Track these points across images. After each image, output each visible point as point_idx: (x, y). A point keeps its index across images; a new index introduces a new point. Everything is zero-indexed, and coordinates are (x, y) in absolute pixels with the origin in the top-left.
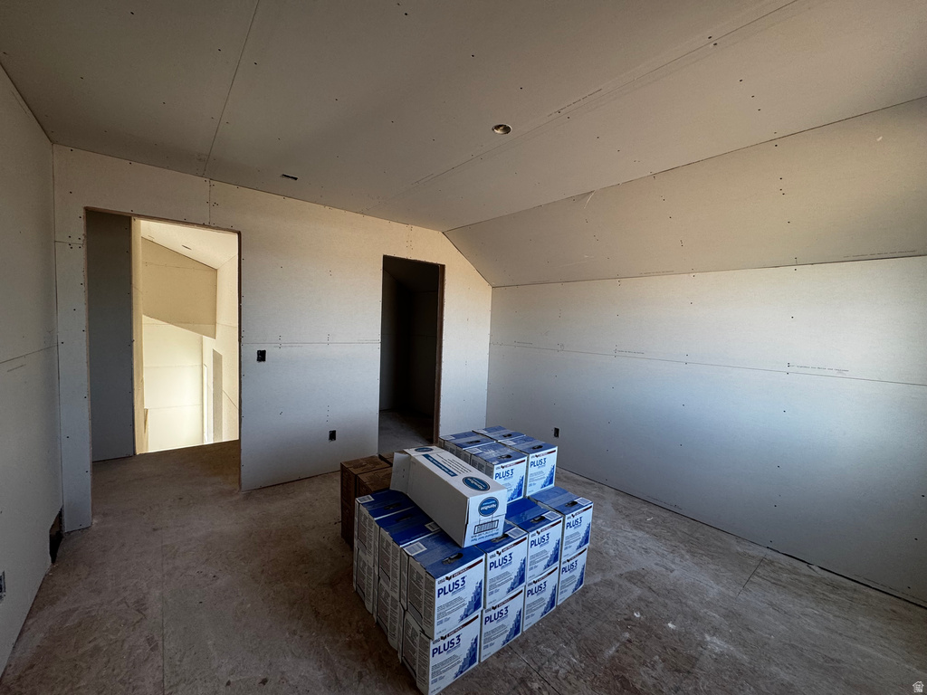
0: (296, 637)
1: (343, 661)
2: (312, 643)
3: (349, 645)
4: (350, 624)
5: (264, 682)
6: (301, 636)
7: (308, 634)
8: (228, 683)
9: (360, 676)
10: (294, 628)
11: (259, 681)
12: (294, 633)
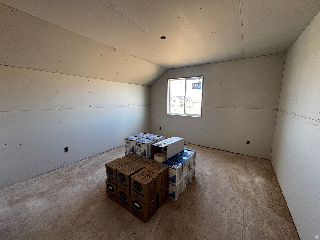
0: (203, 204)
1: (200, 190)
2: (201, 199)
3: (195, 191)
4: (189, 194)
5: (217, 203)
6: (202, 203)
7: (200, 202)
8: (226, 210)
9: (200, 186)
10: (201, 207)
11: (219, 204)
12: (202, 205)
